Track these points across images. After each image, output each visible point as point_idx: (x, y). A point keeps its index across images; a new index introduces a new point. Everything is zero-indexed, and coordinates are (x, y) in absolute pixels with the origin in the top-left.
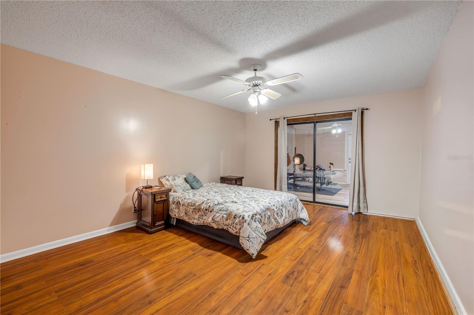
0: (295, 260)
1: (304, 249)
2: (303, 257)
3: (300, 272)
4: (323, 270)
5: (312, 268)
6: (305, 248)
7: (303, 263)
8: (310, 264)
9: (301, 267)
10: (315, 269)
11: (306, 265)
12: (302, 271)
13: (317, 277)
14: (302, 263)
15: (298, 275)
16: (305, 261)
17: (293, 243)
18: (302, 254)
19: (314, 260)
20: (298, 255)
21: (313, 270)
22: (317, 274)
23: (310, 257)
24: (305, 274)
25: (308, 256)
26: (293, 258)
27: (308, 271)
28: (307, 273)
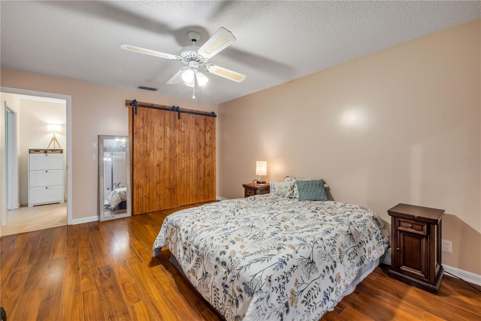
0: (123, 285)
1: (132, 305)
2: (120, 294)
3: (103, 279)
4: (82, 299)
5: (95, 292)
6: (132, 307)
7: (110, 289)
8: (101, 294)
9: (107, 284)
10: (90, 294)
11: (104, 289)
12: (102, 281)
13: (82, 288)
14: (112, 288)
15: (102, 277)
16: (111, 293)
17: (157, 299)
18: (125, 297)
19: (102, 302)
20: (128, 291)
21: (92, 290)
22: (85, 290)
23: (112, 301)
24: (97, 282)
25: (115, 300)
26: (127, 284)
27: (97, 286)
28: (96, 284)
